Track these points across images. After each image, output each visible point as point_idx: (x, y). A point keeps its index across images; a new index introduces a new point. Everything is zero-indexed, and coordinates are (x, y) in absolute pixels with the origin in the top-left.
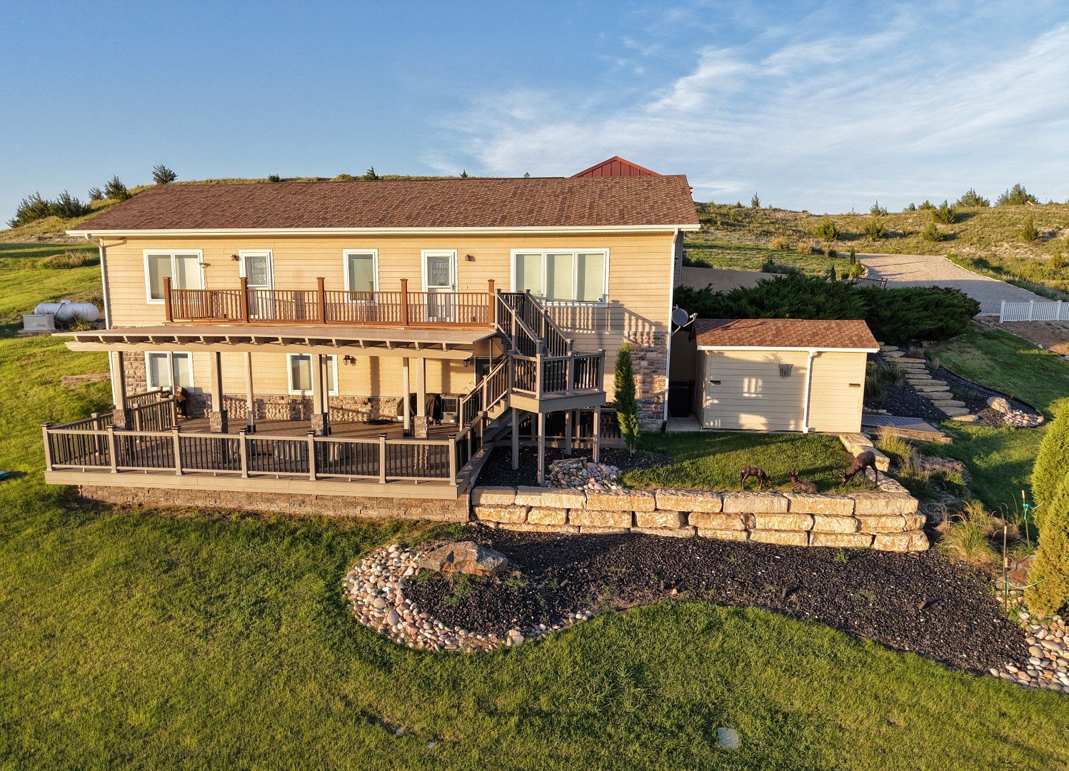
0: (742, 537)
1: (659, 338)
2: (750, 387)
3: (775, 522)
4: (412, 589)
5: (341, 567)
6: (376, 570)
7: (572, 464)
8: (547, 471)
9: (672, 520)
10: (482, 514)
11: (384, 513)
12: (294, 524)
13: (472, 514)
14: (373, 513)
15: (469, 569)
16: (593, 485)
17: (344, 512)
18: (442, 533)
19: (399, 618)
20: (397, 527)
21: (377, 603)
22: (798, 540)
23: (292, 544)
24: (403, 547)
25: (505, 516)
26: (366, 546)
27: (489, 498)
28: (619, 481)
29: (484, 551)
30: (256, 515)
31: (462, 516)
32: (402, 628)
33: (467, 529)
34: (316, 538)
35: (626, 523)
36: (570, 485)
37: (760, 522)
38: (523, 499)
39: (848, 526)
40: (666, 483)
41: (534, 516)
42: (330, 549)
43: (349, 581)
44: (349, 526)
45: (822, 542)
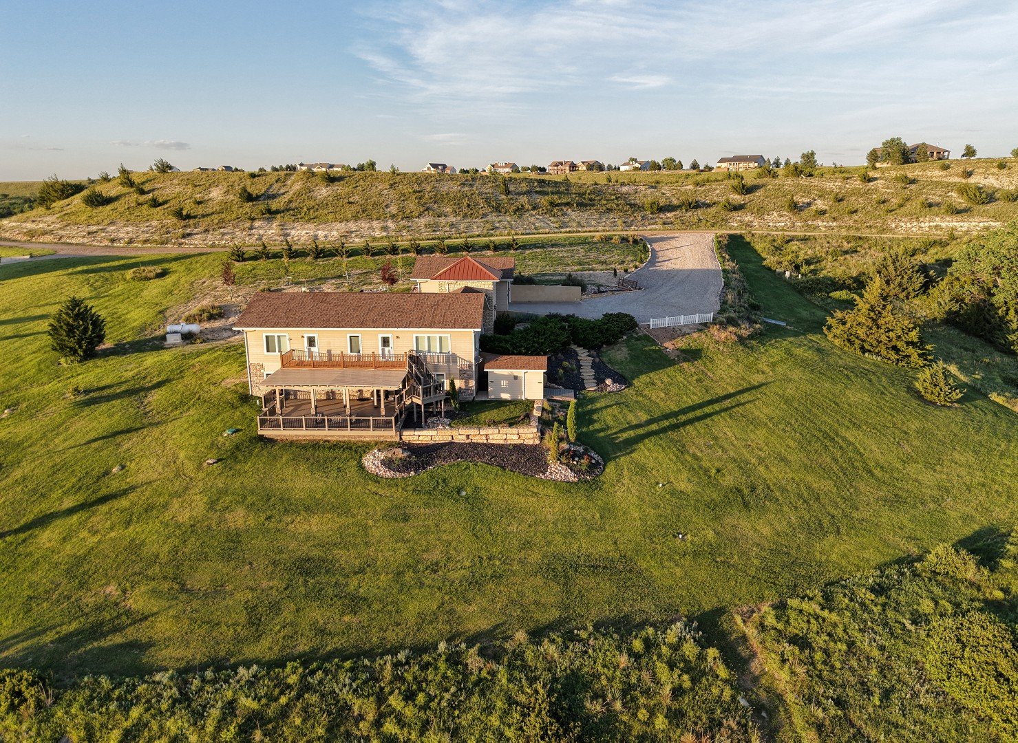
0: (485, 442)
1: (470, 366)
2: (504, 384)
3: (495, 437)
4: (383, 462)
5: (361, 457)
6: (372, 457)
7: (434, 419)
8: (426, 422)
9: (464, 437)
10: (404, 438)
11: (371, 439)
12: (342, 444)
13: (401, 439)
14: (368, 439)
15: (399, 456)
16: (441, 427)
17: (358, 439)
18: (391, 445)
19: (380, 470)
20: (376, 444)
21: (374, 467)
22: (502, 442)
23: (343, 450)
24: (379, 450)
25: (411, 438)
26: (367, 450)
27: (405, 433)
28: (449, 425)
29: (404, 450)
30: (328, 441)
31: (397, 439)
32: (381, 473)
33: (399, 443)
34: (351, 448)
35: (450, 439)
36: (433, 427)
37: (491, 437)
38: (417, 433)
39: (516, 437)
40: (464, 424)
41: (421, 438)
42: (356, 452)
43: (363, 461)
44: (360, 443)
45: (509, 442)
